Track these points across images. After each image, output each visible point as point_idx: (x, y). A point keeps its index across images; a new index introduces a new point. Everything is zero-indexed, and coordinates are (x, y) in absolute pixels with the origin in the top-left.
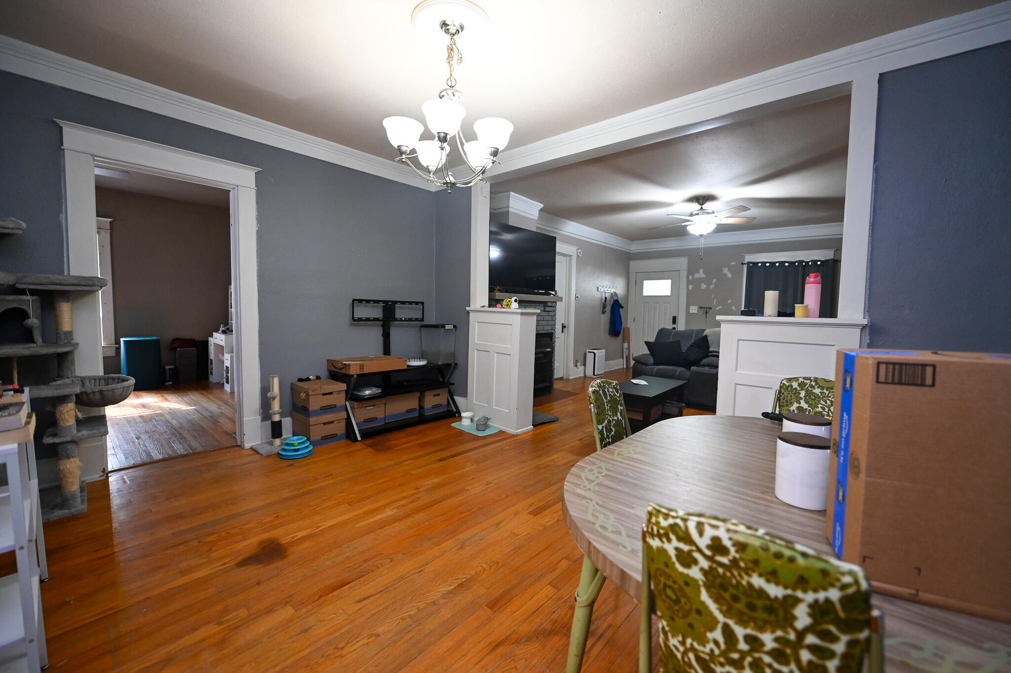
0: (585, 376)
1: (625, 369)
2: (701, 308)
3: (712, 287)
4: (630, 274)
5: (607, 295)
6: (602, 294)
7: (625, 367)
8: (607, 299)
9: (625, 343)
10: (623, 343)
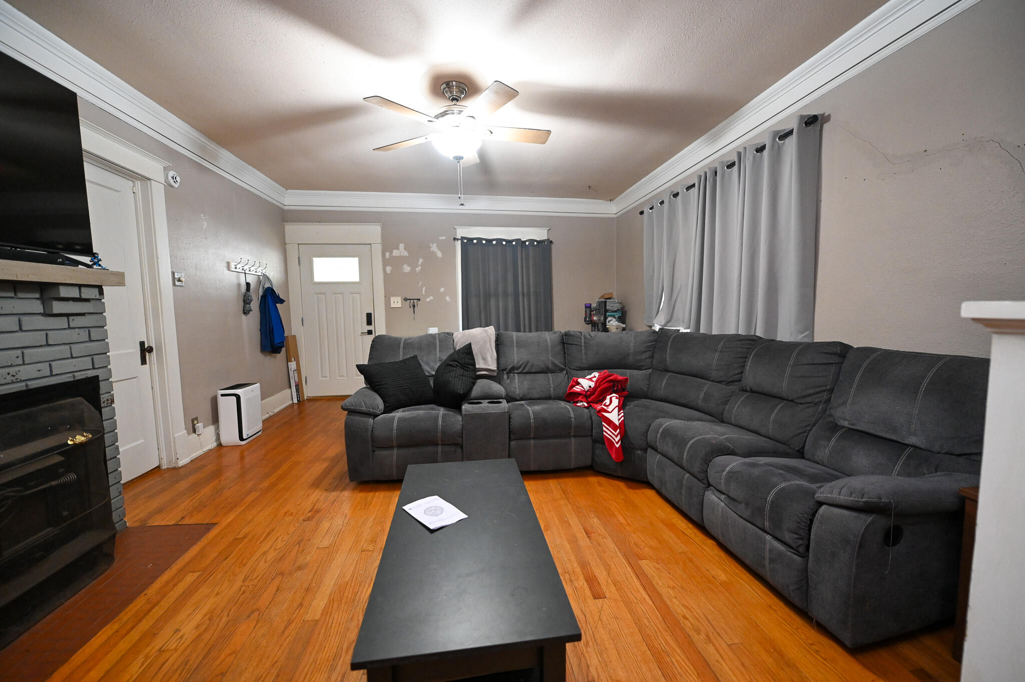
0: (220, 445)
1: (296, 407)
2: (406, 299)
3: (418, 269)
4: (288, 246)
5: (251, 279)
6: (238, 278)
7: (295, 401)
8: (252, 287)
9: (291, 361)
10: (287, 362)
